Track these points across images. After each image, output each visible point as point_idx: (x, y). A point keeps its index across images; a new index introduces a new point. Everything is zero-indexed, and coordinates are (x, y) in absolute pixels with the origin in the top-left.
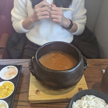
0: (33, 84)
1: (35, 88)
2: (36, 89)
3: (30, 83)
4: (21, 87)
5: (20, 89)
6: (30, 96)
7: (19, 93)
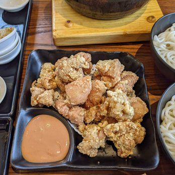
0: (58, 14)
1: (63, 18)
2: (65, 20)
3: (54, 12)
4: (36, 25)
5: (35, 28)
6: (56, 30)
7: (34, 33)
